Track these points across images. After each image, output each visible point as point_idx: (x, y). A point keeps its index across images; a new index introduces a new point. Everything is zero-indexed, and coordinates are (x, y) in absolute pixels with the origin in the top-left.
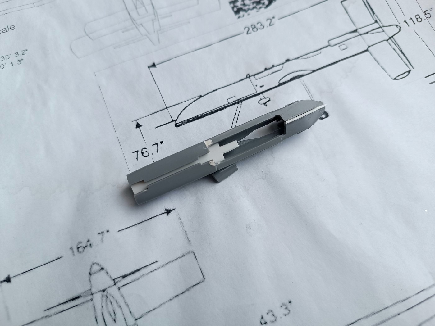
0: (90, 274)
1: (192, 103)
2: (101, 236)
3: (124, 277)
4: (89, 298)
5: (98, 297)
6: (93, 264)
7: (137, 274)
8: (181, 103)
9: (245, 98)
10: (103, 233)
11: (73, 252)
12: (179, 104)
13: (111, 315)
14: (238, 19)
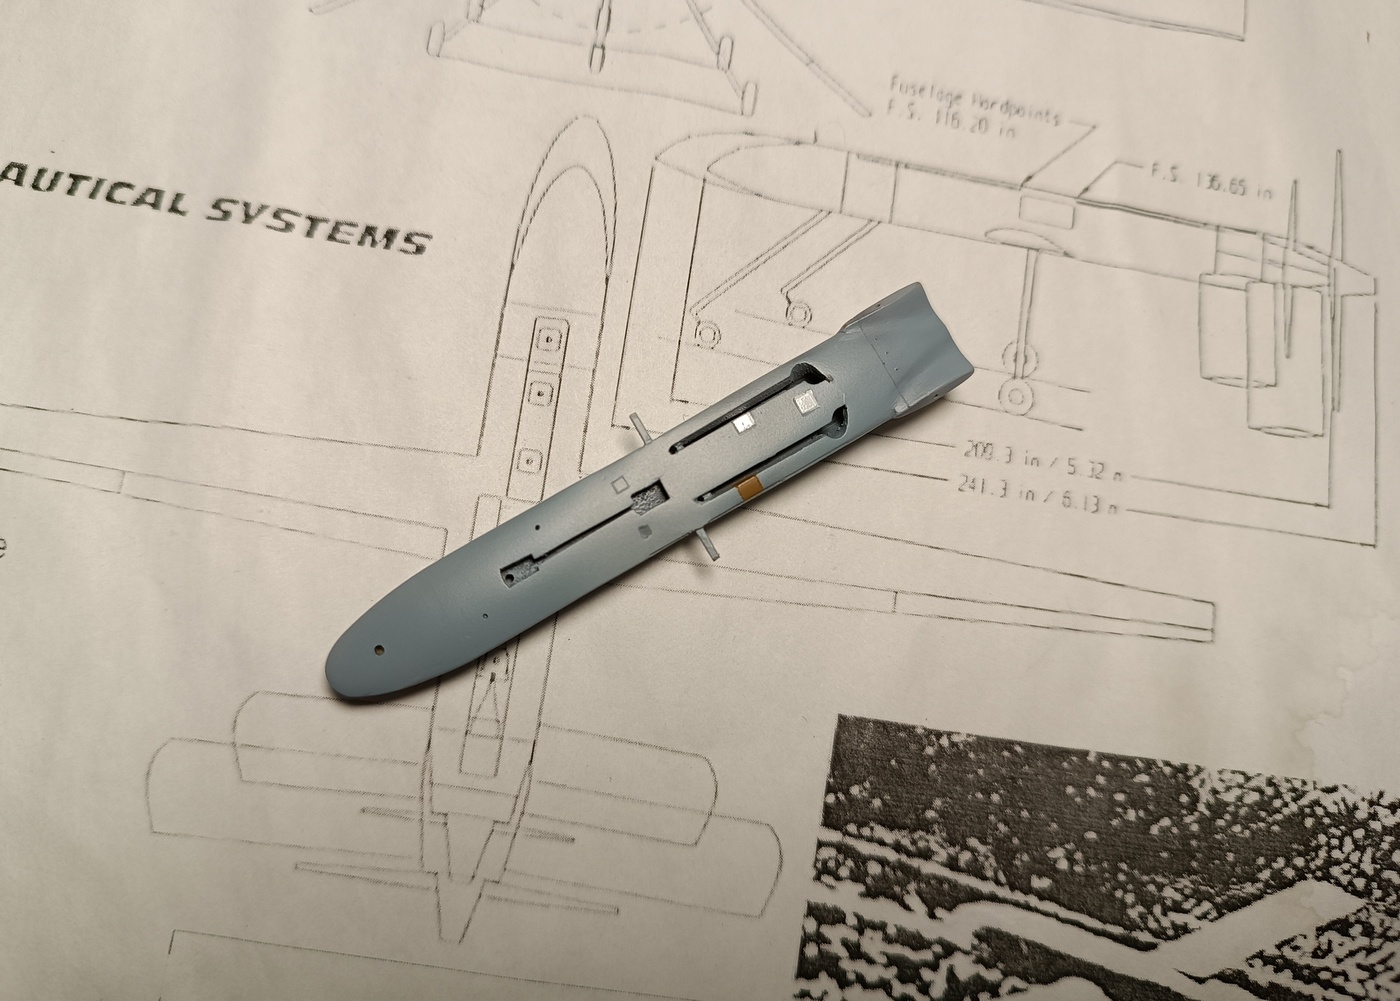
14: (795, 996)
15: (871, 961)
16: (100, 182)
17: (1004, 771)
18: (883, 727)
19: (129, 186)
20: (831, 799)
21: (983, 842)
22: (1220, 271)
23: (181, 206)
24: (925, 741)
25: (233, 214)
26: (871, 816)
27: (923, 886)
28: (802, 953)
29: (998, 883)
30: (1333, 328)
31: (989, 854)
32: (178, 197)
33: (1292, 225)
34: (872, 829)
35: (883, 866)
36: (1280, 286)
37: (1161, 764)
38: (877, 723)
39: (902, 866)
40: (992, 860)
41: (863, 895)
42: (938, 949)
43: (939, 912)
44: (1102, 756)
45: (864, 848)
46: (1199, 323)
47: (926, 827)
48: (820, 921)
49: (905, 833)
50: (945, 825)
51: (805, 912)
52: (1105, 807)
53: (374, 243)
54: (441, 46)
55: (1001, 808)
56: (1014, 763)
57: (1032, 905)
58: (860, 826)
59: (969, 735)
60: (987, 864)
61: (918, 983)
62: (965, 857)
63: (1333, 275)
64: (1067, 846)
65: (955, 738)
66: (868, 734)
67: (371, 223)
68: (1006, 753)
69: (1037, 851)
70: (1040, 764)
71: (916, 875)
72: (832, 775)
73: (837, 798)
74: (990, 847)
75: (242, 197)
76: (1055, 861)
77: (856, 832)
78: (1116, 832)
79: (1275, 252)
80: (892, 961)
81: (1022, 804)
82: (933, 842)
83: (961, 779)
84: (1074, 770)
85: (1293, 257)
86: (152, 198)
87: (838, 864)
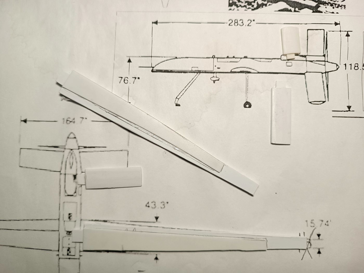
0: (68, 138)
1: (169, 60)
2: (81, 119)
3: (85, 147)
4: (63, 150)
5: (67, 152)
6: (72, 133)
7: (93, 149)
8: (162, 57)
9: (203, 71)
10: (83, 118)
11: (64, 121)
12: (160, 57)
13: (70, 164)
14: (229, 10)
15: (242, 3)
28: (229, 2)
61: (251, 5)
80: (246, 2)
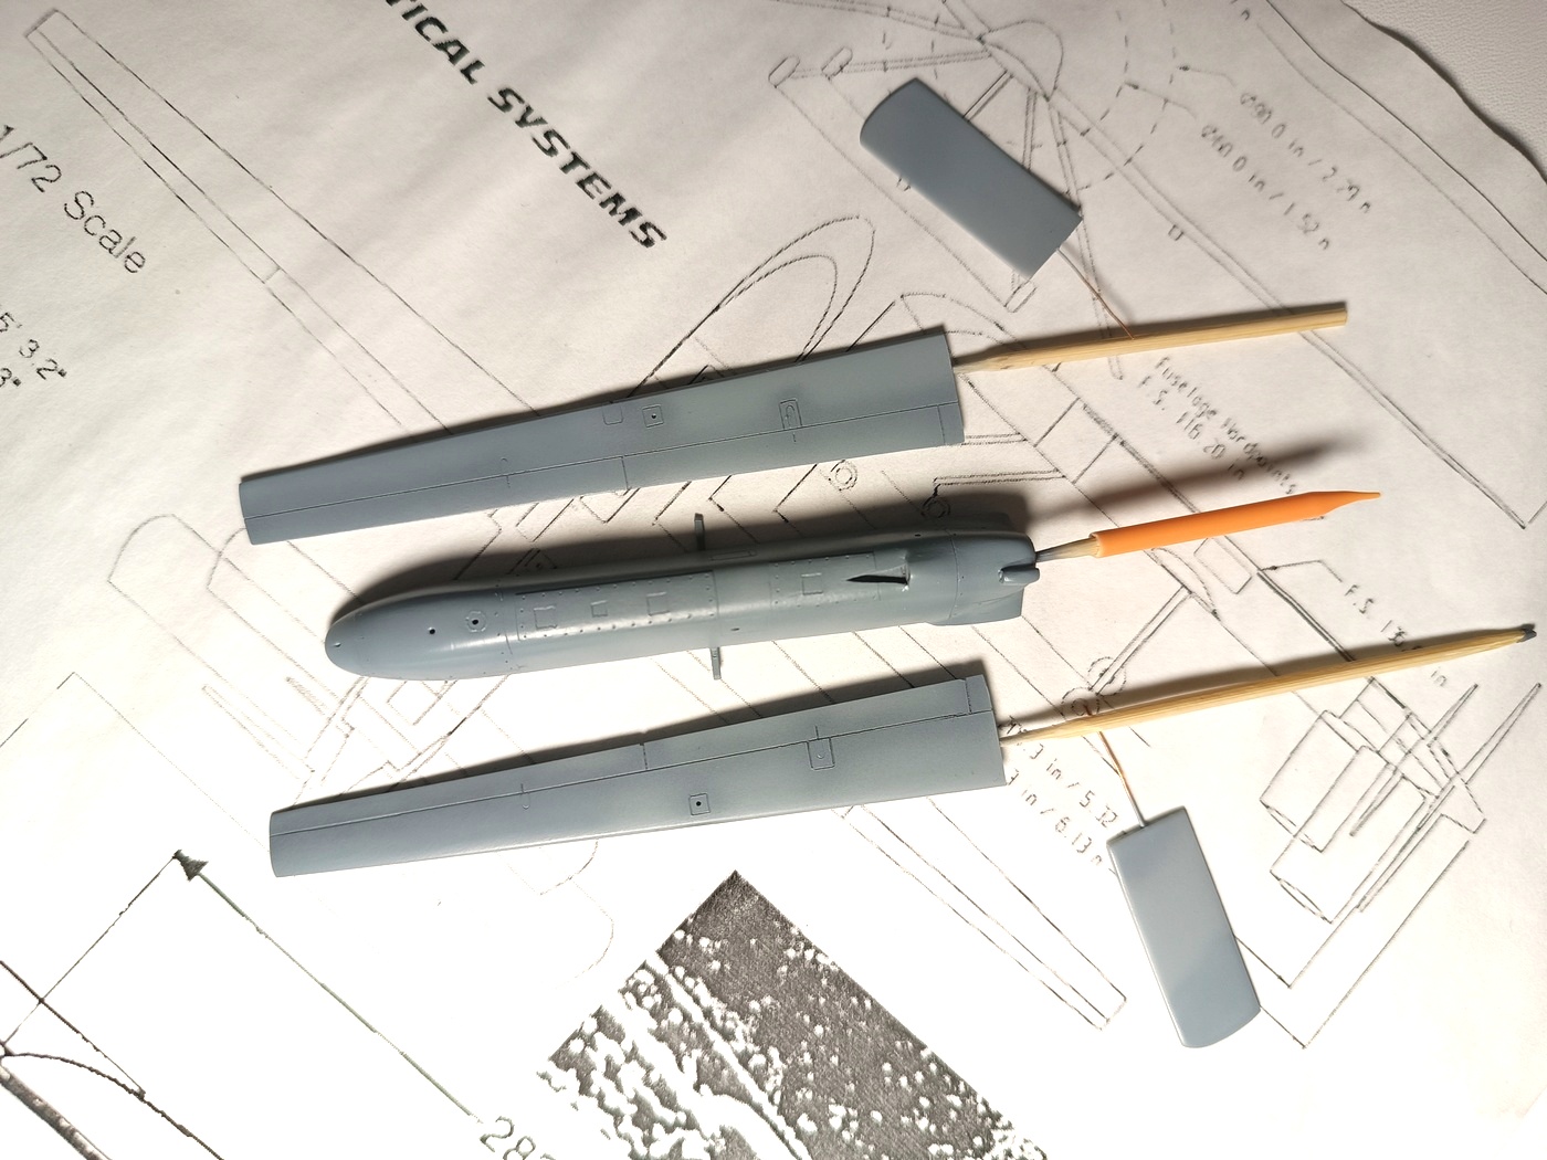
1: (103, 1076)
8: (85, 1039)
12: (77, 1032)
14: (538, 1074)
15: (619, 1088)
16: (420, 8)
17: (842, 1013)
18: (766, 907)
19: (443, 28)
20: (680, 935)
21: (783, 1057)
22: (1347, 718)
23: (474, 74)
24: (793, 943)
25: (513, 110)
26: (705, 973)
27: (707, 1058)
28: (567, 1043)
29: (771, 1099)
30: (1412, 836)
31: (781, 1072)
32: (477, 64)
33: (1444, 722)
34: (696, 984)
35: (684, 1020)
36: (1393, 768)
37: (979, 1100)
38: (762, 898)
39: (699, 1030)
40: (779, 1078)
41: (650, 1031)
42: (682, 1118)
43: (705, 1088)
44: (934, 1058)
45: (678, 993)
46: (1293, 752)
47: (744, 1014)
48: (601, 1027)
49: (723, 1006)
50: (761, 1022)
51: (593, 1012)
52: (905, 1101)
53: (613, 212)
54: (784, 79)
55: (817, 1042)
56: (856, 1013)
57: (786, 1137)
58: (689, 973)
59: (834, 964)
60: (772, 1078)
61: (646, 1132)
62: (758, 1060)
63: (1447, 791)
64: (850, 1110)
65: (820, 958)
66: (748, 904)
67: (623, 193)
68: (854, 1000)
69: (823, 1096)
70: (877, 1028)
71: (708, 1046)
72: (695, 916)
73: (685, 938)
74: (785, 1067)
75: (529, 100)
76: (832, 1116)
77: (681, 977)
78: (900, 1129)
79: (1410, 737)
80: (637, 1101)
81: (837, 1050)
82: (742, 1029)
83: (801, 994)
84: (903, 1054)
85: (1422, 751)
86: (454, 50)
87: (648, 992)
